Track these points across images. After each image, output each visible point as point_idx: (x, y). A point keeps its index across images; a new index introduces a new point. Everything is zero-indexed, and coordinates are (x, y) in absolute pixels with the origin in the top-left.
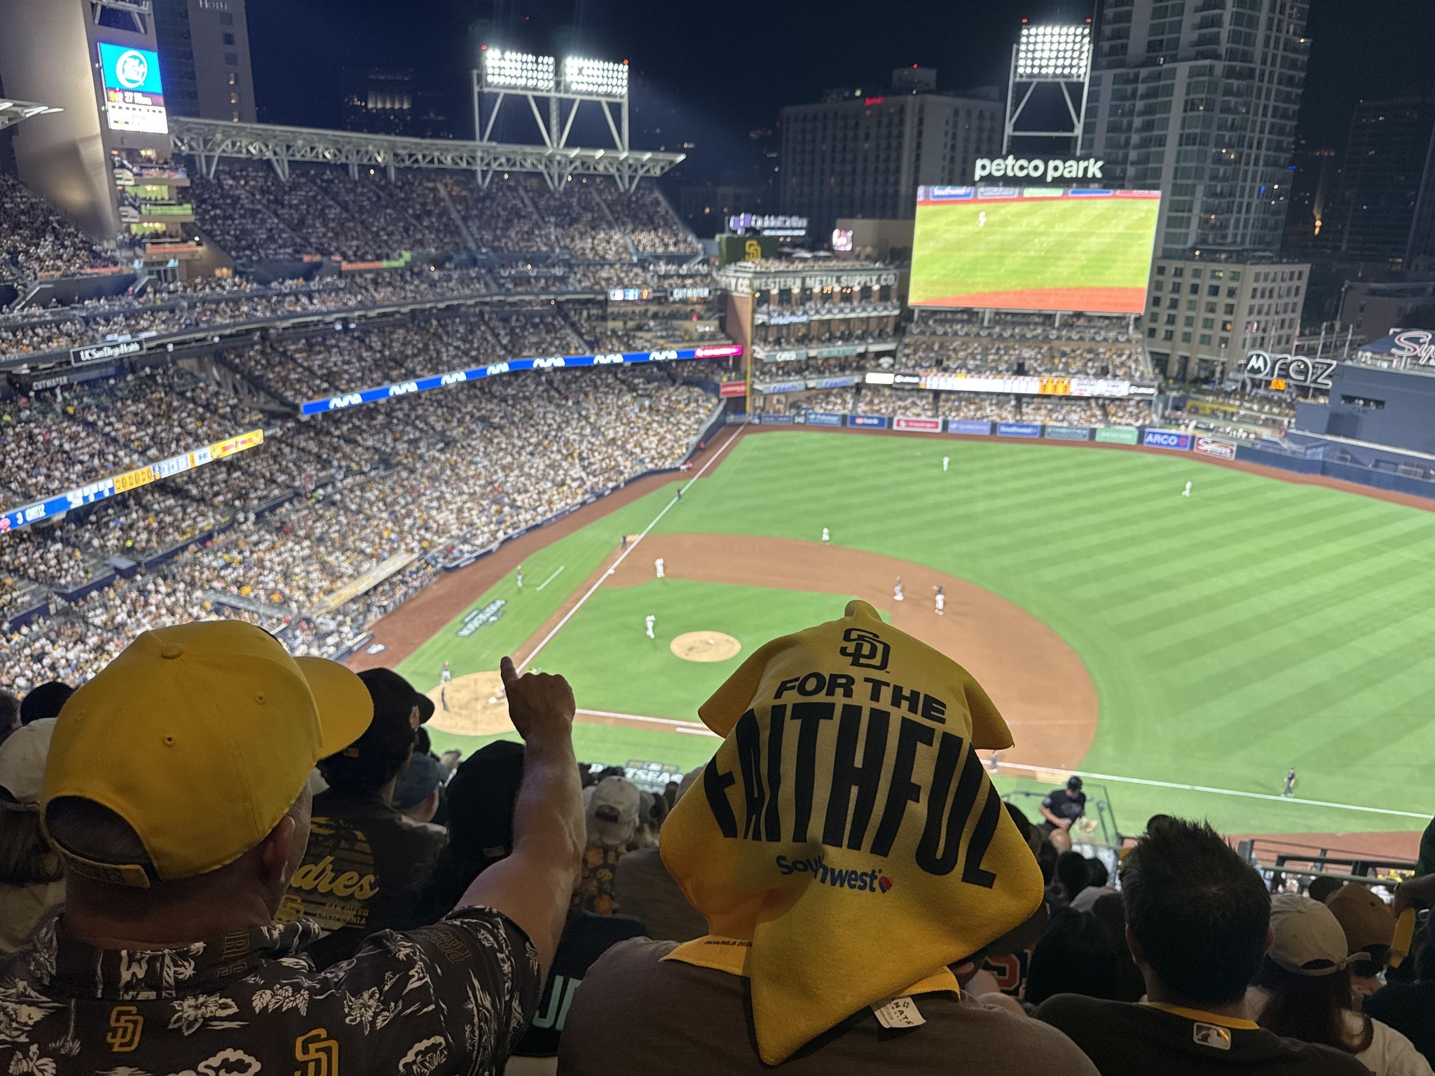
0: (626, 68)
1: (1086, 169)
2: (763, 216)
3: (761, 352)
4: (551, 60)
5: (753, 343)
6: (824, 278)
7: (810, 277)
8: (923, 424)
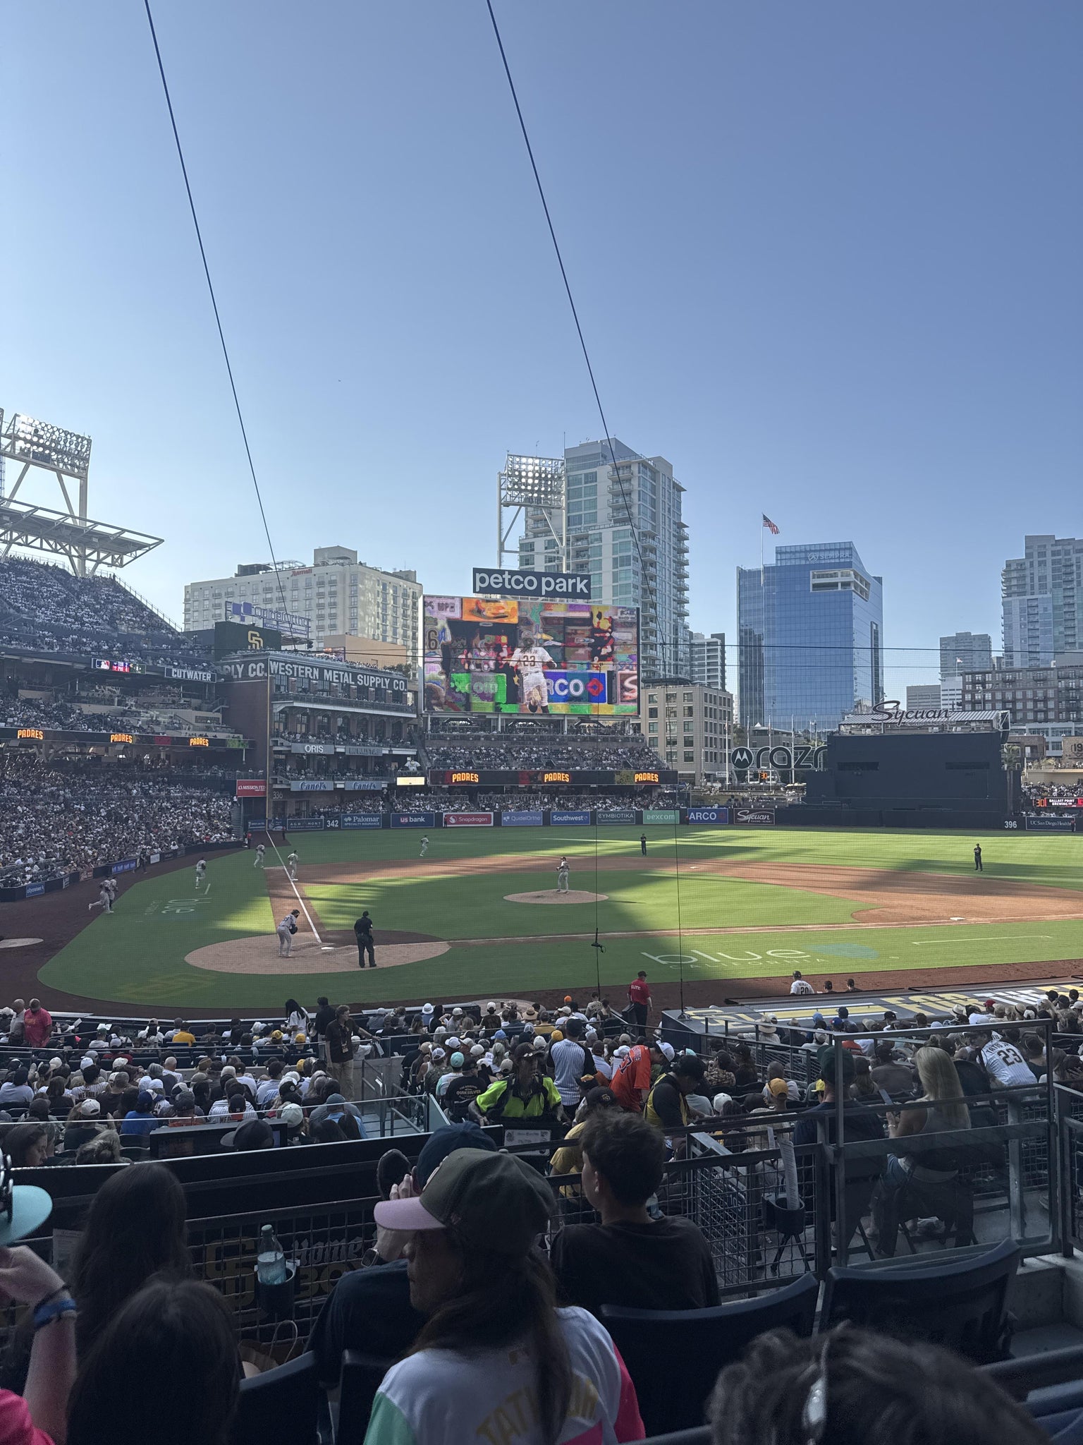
1: (574, 585)
3: (285, 743)
6: (342, 673)
7: (328, 670)
8: (474, 819)
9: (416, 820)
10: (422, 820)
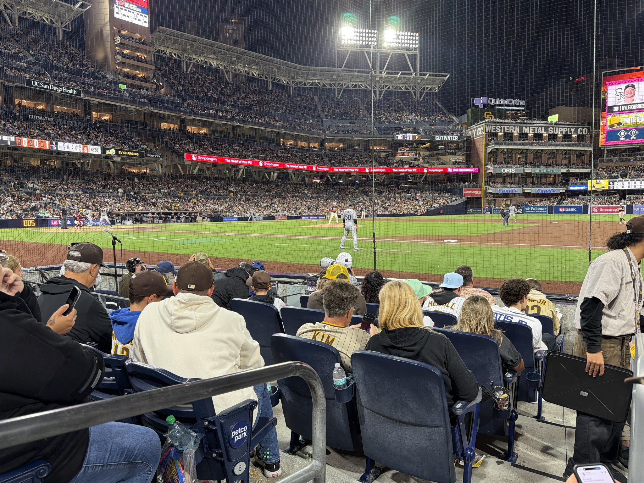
0: (417, 34)
2: (495, 99)
3: (491, 169)
4: (376, 31)
5: (486, 165)
6: (536, 128)
7: (526, 127)
8: (611, 210)
9: (570, 210)
10: (574, 209)
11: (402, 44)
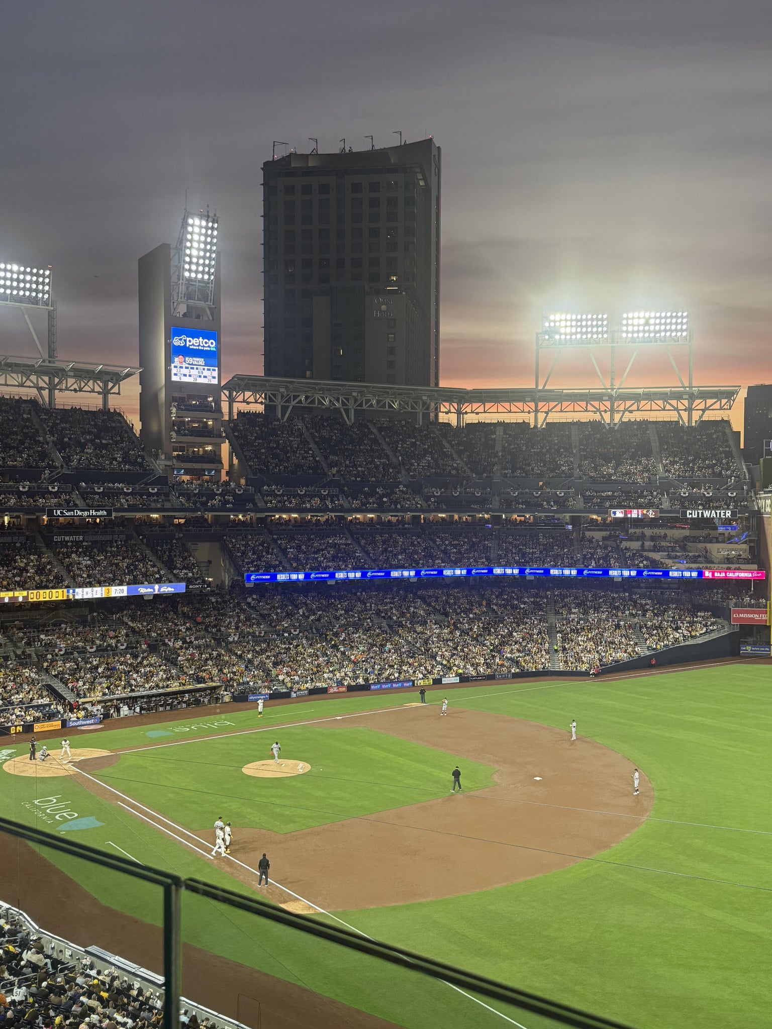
0: (685, 314)
4: (605, 317)
11: (656, 332)
